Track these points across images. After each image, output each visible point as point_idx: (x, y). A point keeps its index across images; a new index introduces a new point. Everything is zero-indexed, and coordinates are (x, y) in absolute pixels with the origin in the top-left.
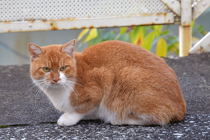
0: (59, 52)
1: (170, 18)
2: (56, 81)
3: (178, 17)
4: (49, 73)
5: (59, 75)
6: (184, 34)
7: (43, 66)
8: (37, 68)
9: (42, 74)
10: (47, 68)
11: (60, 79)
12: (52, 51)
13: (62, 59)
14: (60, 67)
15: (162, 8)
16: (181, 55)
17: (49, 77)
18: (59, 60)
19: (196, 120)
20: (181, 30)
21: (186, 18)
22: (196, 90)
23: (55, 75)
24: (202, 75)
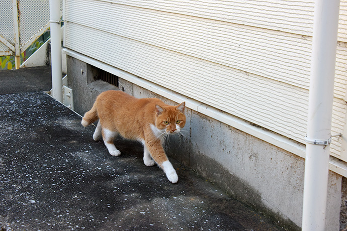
0: (174, 110)
1: (11, 53)
2: (173, 131)
3: (14, 53)
4: (168, 125)
5: (175, 127)
6: (17, 60)
7: (164, 120)
8: (160, 122)
9: (164, 126)
10: (167, 122)
11: (176, 130)
12: (170, 110)
13: (177, 115)
14: (176, 121)
15: (7, 49)
16: (16, 69)
17: (169, 128)
18: (175, 116)
19: (20, 95)
20: (16, 58)
21: (18, 53)
22: (21, 83)
23: (173, 127)
24: (24, 77)
